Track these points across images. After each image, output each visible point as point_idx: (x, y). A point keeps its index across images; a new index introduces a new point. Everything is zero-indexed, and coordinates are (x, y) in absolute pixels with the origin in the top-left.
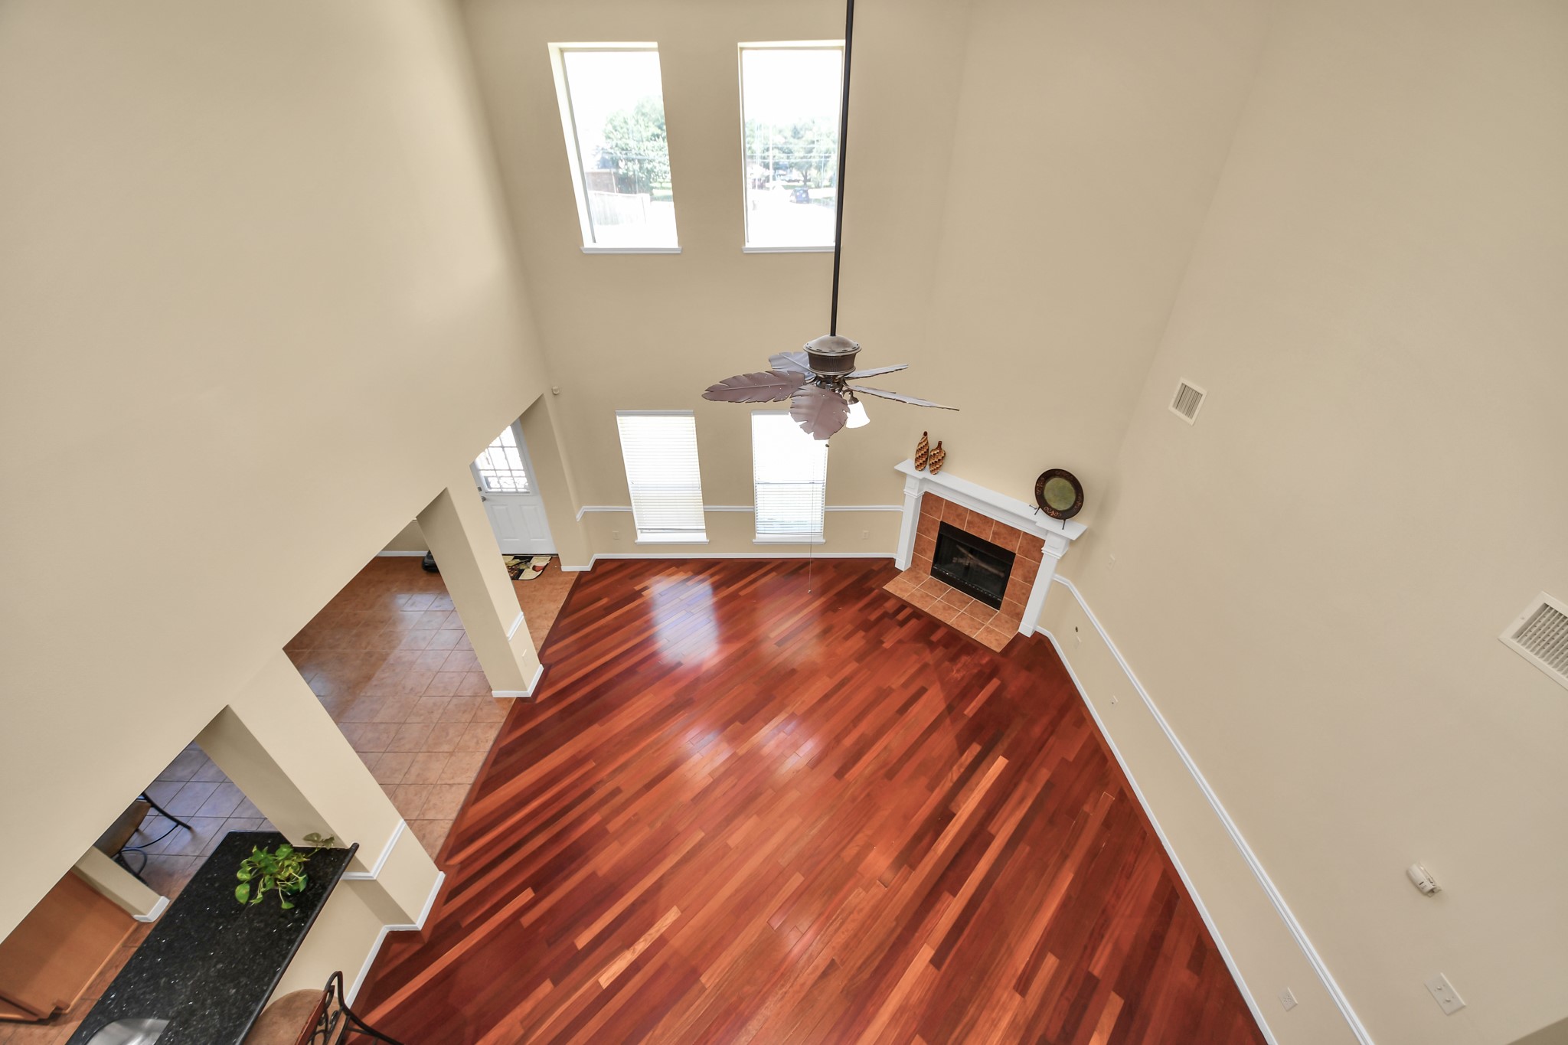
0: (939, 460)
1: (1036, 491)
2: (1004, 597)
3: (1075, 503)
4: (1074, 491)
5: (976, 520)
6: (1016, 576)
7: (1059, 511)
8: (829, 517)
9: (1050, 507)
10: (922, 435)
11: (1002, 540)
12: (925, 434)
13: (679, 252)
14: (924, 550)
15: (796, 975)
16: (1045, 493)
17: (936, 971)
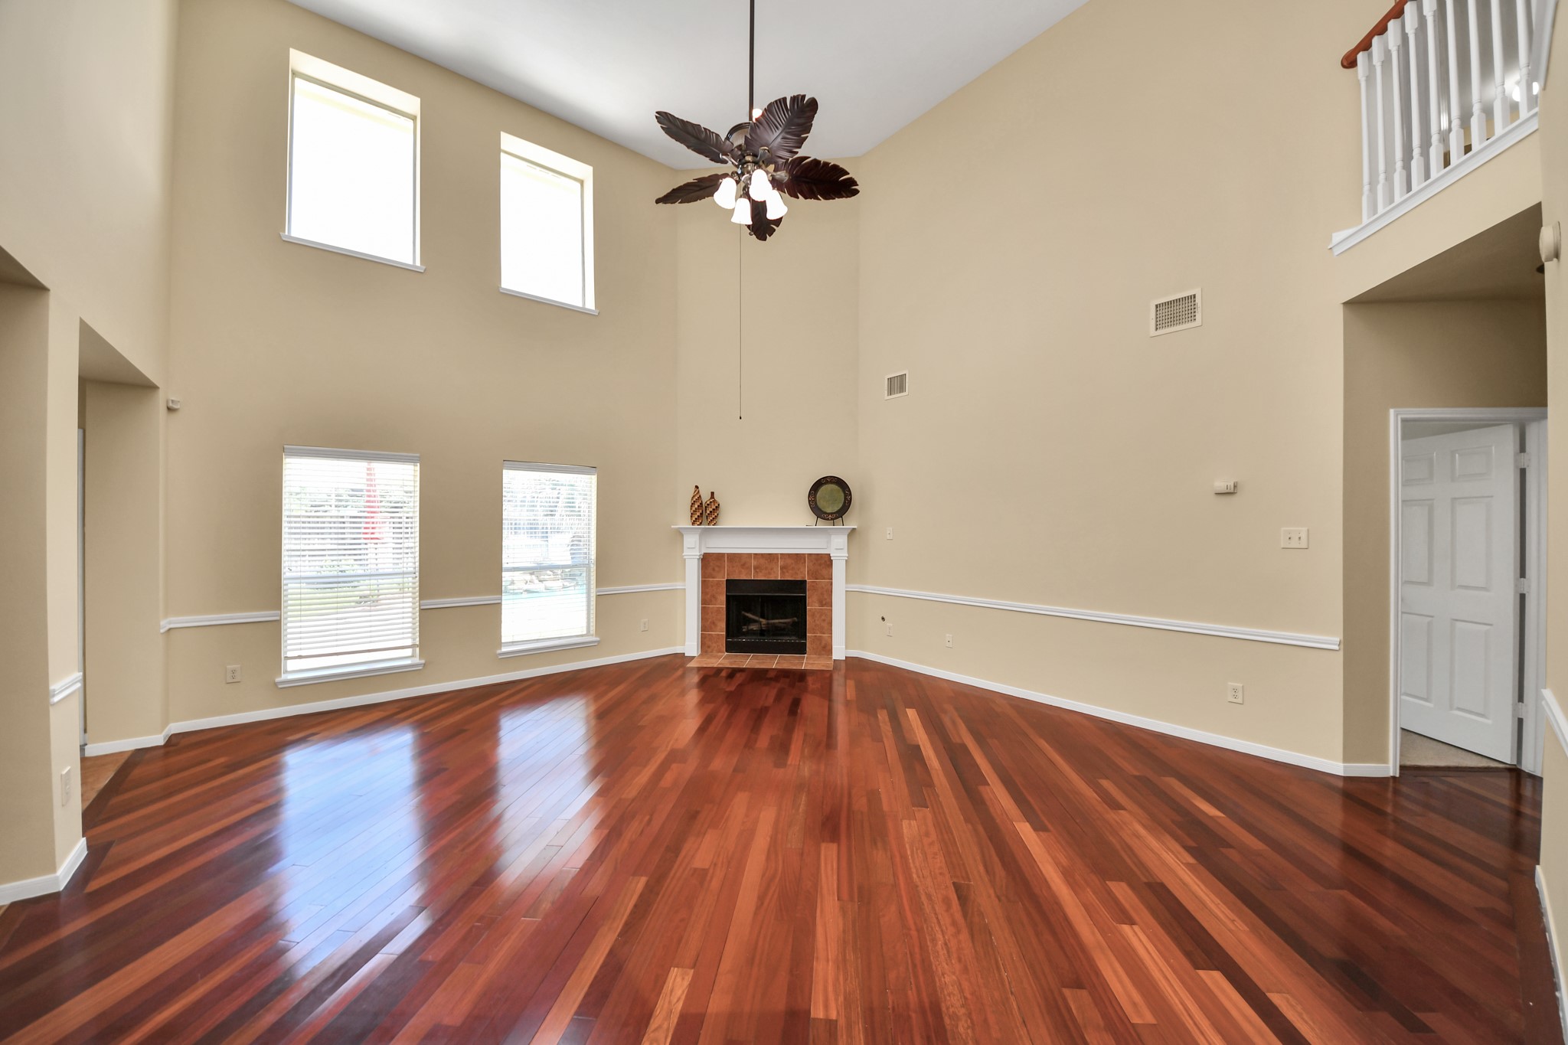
0: (714, 509)
1: (810, 505)
2: (808, 635)
3: (845, 499)
4: (841, 490)
5: (762, 561)
6: (812, 606)
7: (834, 513)
9: (826, 513)
10: (694, 488)
11: (790, 571)
12: (697, 487)
13: (422, 271)
14: (714, 623)
15: (935, 921)
16: (818, 504)
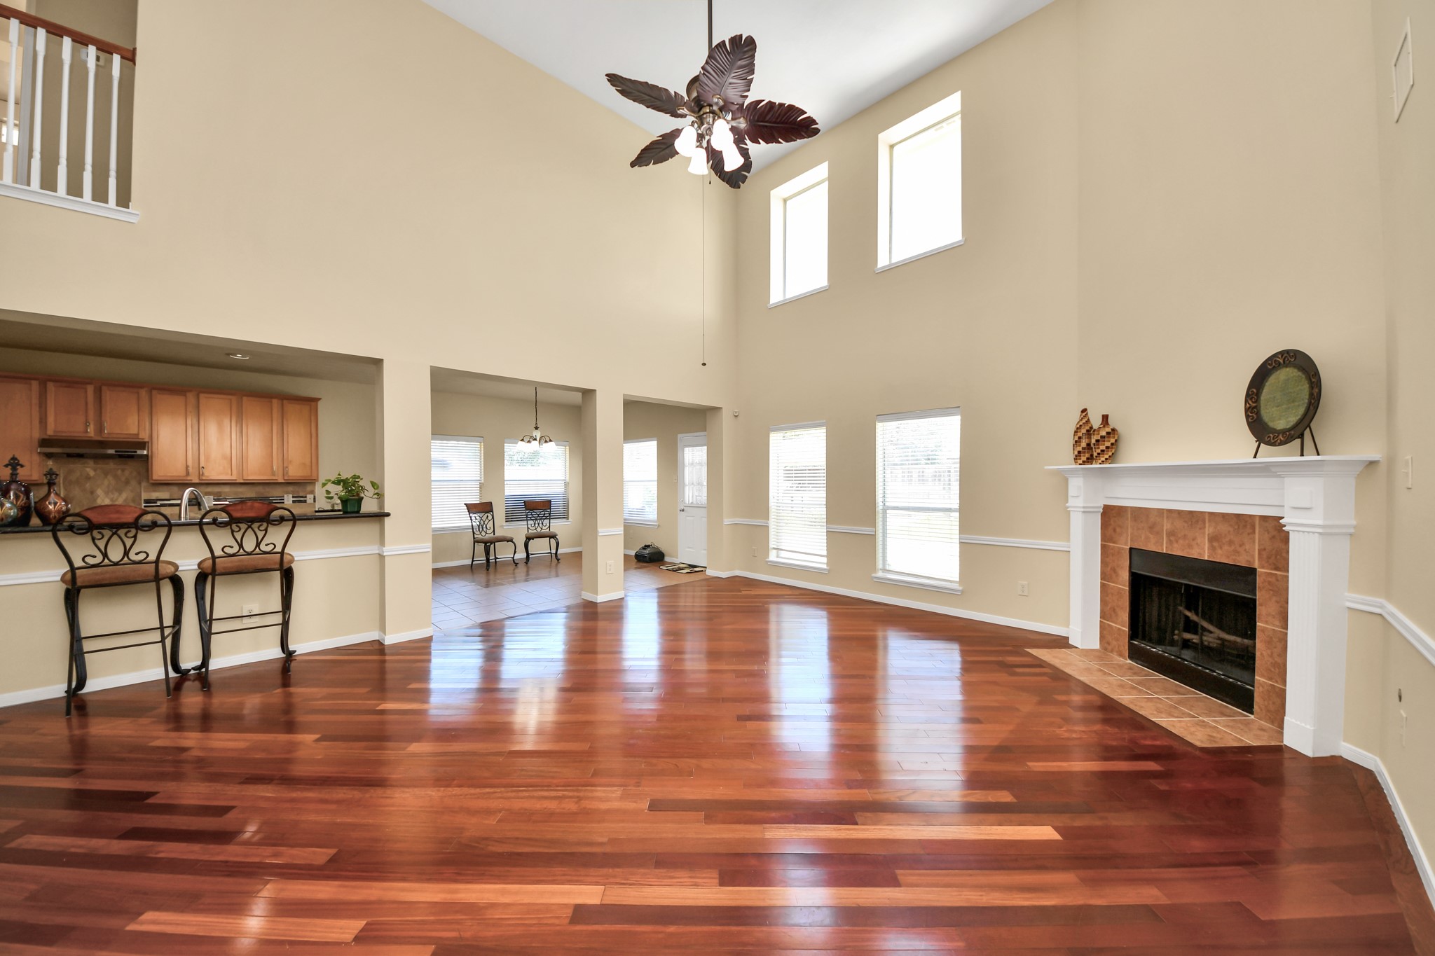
2: (1257, 678)
4: (1302, 380)
5: (1179, 525)
7: (1290, 428)
8: (968, 551)
9: (1274, 431)
11: (1225, 548)
12: (1084, 407)
14: (1114, 610)
16: (1262, 412)
17: (567, 921)
